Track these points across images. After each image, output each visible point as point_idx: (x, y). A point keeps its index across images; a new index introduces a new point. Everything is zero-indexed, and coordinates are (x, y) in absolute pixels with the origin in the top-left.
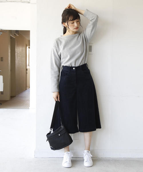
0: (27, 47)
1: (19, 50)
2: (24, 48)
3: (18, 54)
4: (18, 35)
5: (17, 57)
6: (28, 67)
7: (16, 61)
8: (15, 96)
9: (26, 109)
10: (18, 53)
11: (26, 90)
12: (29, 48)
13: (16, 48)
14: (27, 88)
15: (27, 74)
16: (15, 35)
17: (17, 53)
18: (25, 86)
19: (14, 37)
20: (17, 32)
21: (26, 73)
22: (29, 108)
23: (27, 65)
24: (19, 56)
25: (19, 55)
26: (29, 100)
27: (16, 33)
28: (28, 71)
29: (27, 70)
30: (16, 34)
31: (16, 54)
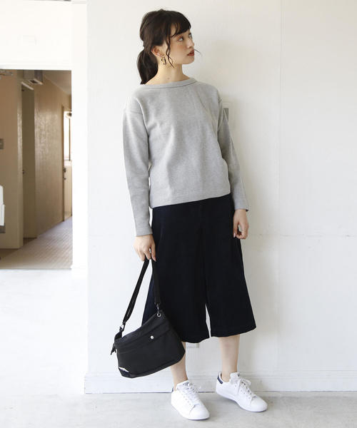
0: (66, 113)
1: (43, 120)
2: (57, 116)
3: (41, 130)
4: (41, 83)
5: (40, 139)
6: (67, 164)
7: (36, 149)
8: (36, 238)
9: (63, 269)
10: (43, 127)
11: (63, 220)
12: (70, 115)
13: (36, 114)
14: (66, 217)
15: (65, 181)
16: (34, 82)
17: (39, 127)
18: (60, 211)
19: (32, 89)
20: (38, 74)
21: (64, 179)
22: (72, 267)
23: (65, 159)
24: (45, 136)
25: (43, 133)
26: (70, 248)
27: (36, 78)
28: (66, 175)
29: (64, 170)
30: (35, 80)
31: (37, 130)
